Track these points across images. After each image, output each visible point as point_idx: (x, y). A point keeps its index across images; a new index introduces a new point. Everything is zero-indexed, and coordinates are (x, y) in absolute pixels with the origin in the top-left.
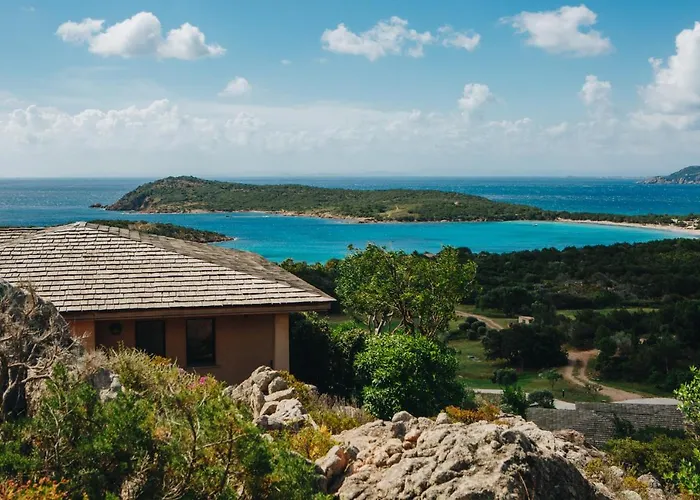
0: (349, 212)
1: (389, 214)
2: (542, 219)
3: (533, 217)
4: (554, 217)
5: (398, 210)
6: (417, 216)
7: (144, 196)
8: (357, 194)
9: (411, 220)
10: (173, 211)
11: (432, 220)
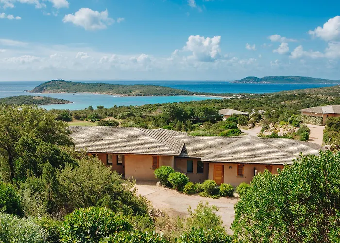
0: (118, 93)
1: (133, 93)
2: (189, 95)
3: (185, 94)
4: (192, 94)
5: (137, 92)
6: (143, 94)
7: (43, 87)
8: (123, 86)
9: (141, 95)
10: (54, 92)
11: (148, 95)
